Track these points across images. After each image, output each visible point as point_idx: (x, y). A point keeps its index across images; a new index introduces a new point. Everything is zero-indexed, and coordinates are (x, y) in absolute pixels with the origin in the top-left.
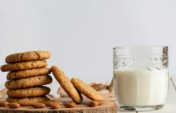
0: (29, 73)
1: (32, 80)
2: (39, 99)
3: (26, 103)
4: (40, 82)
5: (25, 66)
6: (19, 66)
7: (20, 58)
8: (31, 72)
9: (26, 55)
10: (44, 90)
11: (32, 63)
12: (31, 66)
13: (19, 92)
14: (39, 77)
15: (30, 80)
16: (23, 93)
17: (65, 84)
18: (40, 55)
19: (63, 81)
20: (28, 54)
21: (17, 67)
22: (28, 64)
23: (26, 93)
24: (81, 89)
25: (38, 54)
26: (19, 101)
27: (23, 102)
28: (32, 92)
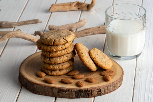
0: (60, 54)
1: (62, 59)
2: (67, 70)
3: (58, 74)
4: (68, 59)
5: (57, 50)
6: (53, 50)
7: (53, 43)
8: (61, 53)
9: (58, 42)
10: (70, 63)
11: (61, 46)
12: (61, 49)
13: (52, 67)
14: (67, 55)
15: (61, 59)
16: (56, 68)
17: (87, 63)
18: (68, 41)
19: (86, 61)
20: (59, 41)
21: (51, 50)
22: (59, 48)
23: (57, 68)
24: (98, 64)
25: (67, 40)
26: (52, 73)
27: (55, 73)
28: (62, 67)
